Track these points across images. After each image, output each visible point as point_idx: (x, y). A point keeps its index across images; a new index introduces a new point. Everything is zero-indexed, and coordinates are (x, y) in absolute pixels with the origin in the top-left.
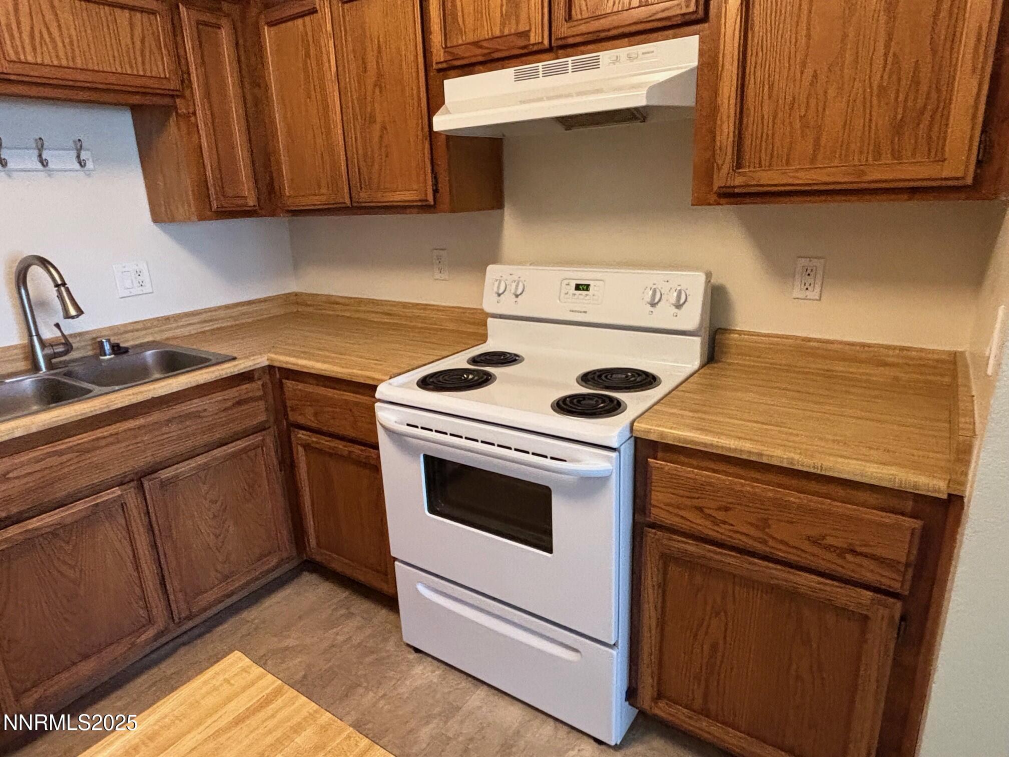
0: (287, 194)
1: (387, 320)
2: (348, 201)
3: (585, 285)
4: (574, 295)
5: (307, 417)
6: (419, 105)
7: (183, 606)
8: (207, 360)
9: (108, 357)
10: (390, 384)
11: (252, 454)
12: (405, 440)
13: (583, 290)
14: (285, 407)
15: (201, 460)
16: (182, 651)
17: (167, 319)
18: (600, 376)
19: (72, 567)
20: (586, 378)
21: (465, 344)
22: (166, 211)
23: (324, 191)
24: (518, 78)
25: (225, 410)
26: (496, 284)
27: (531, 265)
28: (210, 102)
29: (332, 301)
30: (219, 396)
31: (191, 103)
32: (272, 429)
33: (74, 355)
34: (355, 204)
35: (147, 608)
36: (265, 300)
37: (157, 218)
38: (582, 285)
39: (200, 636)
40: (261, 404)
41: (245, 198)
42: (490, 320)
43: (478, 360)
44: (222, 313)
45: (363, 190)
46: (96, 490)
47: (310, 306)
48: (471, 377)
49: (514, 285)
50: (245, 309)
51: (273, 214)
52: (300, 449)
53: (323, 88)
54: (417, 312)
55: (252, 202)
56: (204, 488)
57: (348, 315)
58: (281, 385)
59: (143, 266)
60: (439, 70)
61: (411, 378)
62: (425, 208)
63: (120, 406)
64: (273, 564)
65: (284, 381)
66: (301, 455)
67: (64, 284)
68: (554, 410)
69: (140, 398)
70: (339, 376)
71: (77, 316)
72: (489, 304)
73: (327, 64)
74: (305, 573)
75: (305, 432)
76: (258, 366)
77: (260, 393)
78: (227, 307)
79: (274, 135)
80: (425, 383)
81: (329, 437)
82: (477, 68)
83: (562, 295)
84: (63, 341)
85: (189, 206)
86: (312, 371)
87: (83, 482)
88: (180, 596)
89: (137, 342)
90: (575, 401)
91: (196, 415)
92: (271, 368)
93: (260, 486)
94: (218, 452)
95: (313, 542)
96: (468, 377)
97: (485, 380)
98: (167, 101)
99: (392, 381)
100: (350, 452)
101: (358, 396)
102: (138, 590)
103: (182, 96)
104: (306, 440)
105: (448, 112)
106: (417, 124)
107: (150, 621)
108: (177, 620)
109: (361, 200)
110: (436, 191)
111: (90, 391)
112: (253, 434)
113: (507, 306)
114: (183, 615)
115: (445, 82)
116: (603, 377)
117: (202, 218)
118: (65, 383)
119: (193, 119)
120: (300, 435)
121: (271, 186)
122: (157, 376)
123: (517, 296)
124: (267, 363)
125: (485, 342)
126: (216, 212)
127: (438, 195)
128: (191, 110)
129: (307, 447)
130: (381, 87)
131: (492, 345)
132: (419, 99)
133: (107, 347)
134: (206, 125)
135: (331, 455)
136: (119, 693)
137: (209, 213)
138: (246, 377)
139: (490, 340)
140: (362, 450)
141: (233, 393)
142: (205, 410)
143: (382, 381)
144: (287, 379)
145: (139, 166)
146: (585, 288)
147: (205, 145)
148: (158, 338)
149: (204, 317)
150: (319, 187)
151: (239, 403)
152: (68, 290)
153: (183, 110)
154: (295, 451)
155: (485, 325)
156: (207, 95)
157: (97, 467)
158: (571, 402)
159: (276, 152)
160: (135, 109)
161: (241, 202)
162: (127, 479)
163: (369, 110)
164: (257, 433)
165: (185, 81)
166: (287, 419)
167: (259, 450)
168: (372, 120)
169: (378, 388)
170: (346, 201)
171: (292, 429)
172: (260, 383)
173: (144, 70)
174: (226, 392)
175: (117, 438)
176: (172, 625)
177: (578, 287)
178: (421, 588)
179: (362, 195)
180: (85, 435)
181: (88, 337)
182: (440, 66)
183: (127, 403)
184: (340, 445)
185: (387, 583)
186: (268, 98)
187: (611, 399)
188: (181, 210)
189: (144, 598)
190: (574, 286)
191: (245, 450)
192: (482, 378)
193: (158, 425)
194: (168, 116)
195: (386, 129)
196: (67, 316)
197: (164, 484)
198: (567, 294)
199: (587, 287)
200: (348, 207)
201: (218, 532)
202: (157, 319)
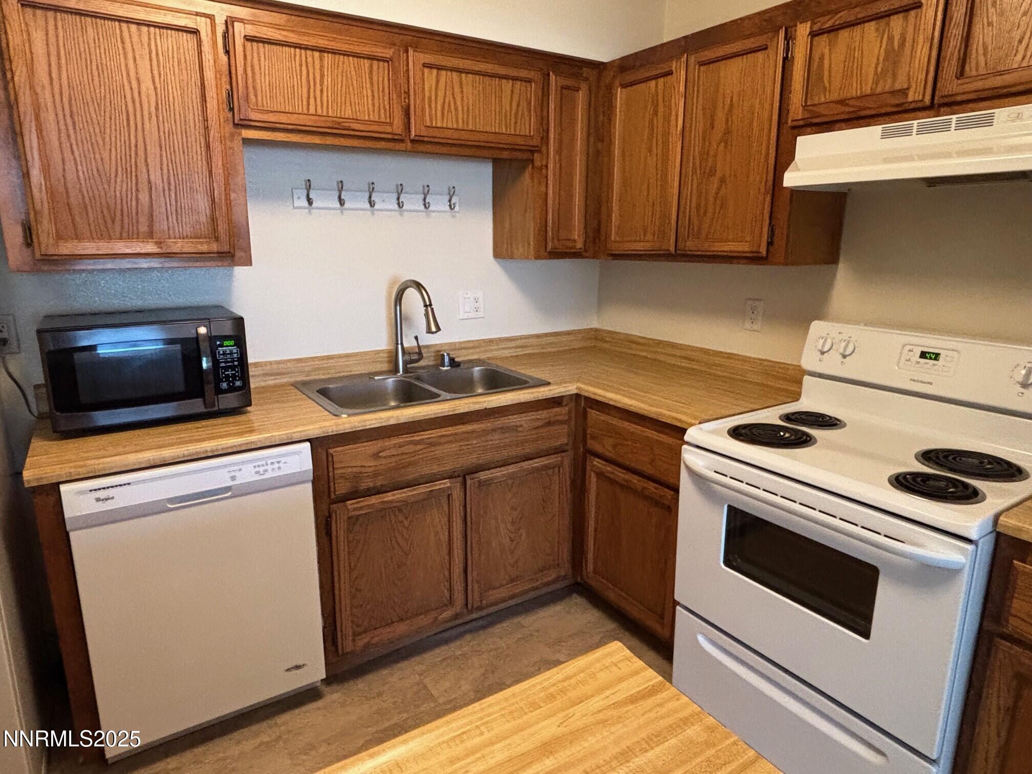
0: (613, 239)
1: (685, 364)
2: (672, 249)
3: (933, 353)
4: (918, 363)
5: (606, 446)
6: (767, 161)
7: (477, 597)
8: (526, 382)
9: (446, 368)
10: (701, 429)
11: (550, 472)
12: (709, 485)
13: (931, 358)
14: (585, 434)
15: (512, 469)
16: (468, 637)
17: (491, 341)
18: (946, 457)
19: (406, 540)
20: (927, 456)
21: (775, 399)
22: (507, 250)
23: (649, 237)
24: (884, 136)
25: (537, 428)
26: (821, 341)
27: (865, 325)
28: (560, 157)
29: (631, 340)
30: (533, 415)
31: (545, 157)
32: (569, 453)
33: (422, 363)
34: (678, 252)
35: (451, 590)
36: (568, 333)
37: (498, 254)
38: (929, 353)
39: (484, 627)
40: (564, 429)
41: (575, 241)
42: (806, 378)
43: (793, 417)
44: (533, 341)
45: (690, 238)
46: (432, 479)
47: (606, 342)
48: (787, 435)
49: (843, 344)
50: (552, 339)
51: (595, 256)
52: (593, 475)
53: (666, 143)
54: (718, 360)
55: (579, 245)
56: (509, 495)
57: (644, 354)
58: (585, 413)
59: (480, 295)
60: (794, 128)
61: (721, 426)
62: (755, 259)
63: (462, 411)
64: (550, 579)
65: (588, 409)
66: (593, 481)
67: (431, 305)
68: (893, 486)
69: (477, 407)
70: (646, 413)
71: (436, 332)
72: (809, 361)
73: (674, 122)
74: (575, 595)
75: (600, 461)
76: (568, 393)
77: (567, 418)
78: (538, 336)
79: (610, 186)
80: (737, 433)
81: (625, 469)
82: (838, 125)
83: (903, 360)
84: (417, 351)
85: (529, 247)
86: (619, 405)
87: (427, 470)
88: (476, 586)
89: (466, 358)
90: (919, 479)
91: (515, 429)
92: (578, 396)
93: (551, 504)
94: (526, 465)
95: (591, 566)
96: (784, 435)
97: (803, 441)
98: (525, 156)
99: (702, 426)
100: (644, 488)
101: (661, 435)
102: (447, 573)
103: (539, 151)
104: (599, 468)
105: (798, 169)
106: (762, 178)
107: (451, 601)
108: (470, 607)
109: (687, 248)
110: (770, 243)
111: (439, 396)
112: (554, 454)
113: (830, 366)
114: (475, 606)
115: (798, 138)
116: (950, 458)
117: (538, 257)
118: (416, 385)
119: (544, 171)
120: (595, 463)
121: (598, 230)
122: (480, 391)
123: (844, 356)
124: (575, 392)
125: (798, 400)
126: (550, 253)
127: (771, 248)
128: (544, 163)
129: (600, 475)
130: (726, 143)
131: (807, 403)
132: (767, 154)
133: (447, 360)
134: (554, 175)
135: (621, 486)
136: (418, 659)
137: (545, 253)
138: (556, 402)
139: (803, 399)
140: (655, 488)
141: (544, 414)
142: (521, 426)
143: (692, 425)
144: (591, 408)
145: (491, 210)
146: (933, 357)
147: (550, 192)
148: (483, 356)
149: (519, 343)
150: (645, 234)
151: (549, 424)
152: (432, 309)
153: (538, 163)
154: (587, 476)
155: (800, 383)
156: (559, 152)
157: (438, 459)
158: (914, 480)
159: (609, 200)
160: (497, 162)
161: (569, 244)
162: (456, 474)
163: (710, 164)
164: (557, 453)
165: (545, 139)
166: (584, 446)
167: (556, 469)
168: (712, 172)
169: (688, 431)
170: (671, 249)
171: (588, 455)
172: (567, 409)
173: (515, 130)
174: (540, 412)
175: (455, 438)
176: (465, 611)
177: (923, 355)
178: (701, 638)
179: (688, 244)
180: (434, 431)
181: (432, 349)
182: (796, 123)
183: (467, 410)
184: (635, 480)
185: (662, 625)
186: (610, 152)
187: (966, 486)
188: (521, 250)
189: (450, 580)
190: (920, 353)
191: (546, 467)
192: (800, 438)
193: (485, 432)
194: (523, 169)
195: (725, 182)
196: (429, 331)
197: (481, 484)
198: (909, 360)
199: (937, 356)
200: (672, 254)
201: (512, 536)
202: (484, 341)
